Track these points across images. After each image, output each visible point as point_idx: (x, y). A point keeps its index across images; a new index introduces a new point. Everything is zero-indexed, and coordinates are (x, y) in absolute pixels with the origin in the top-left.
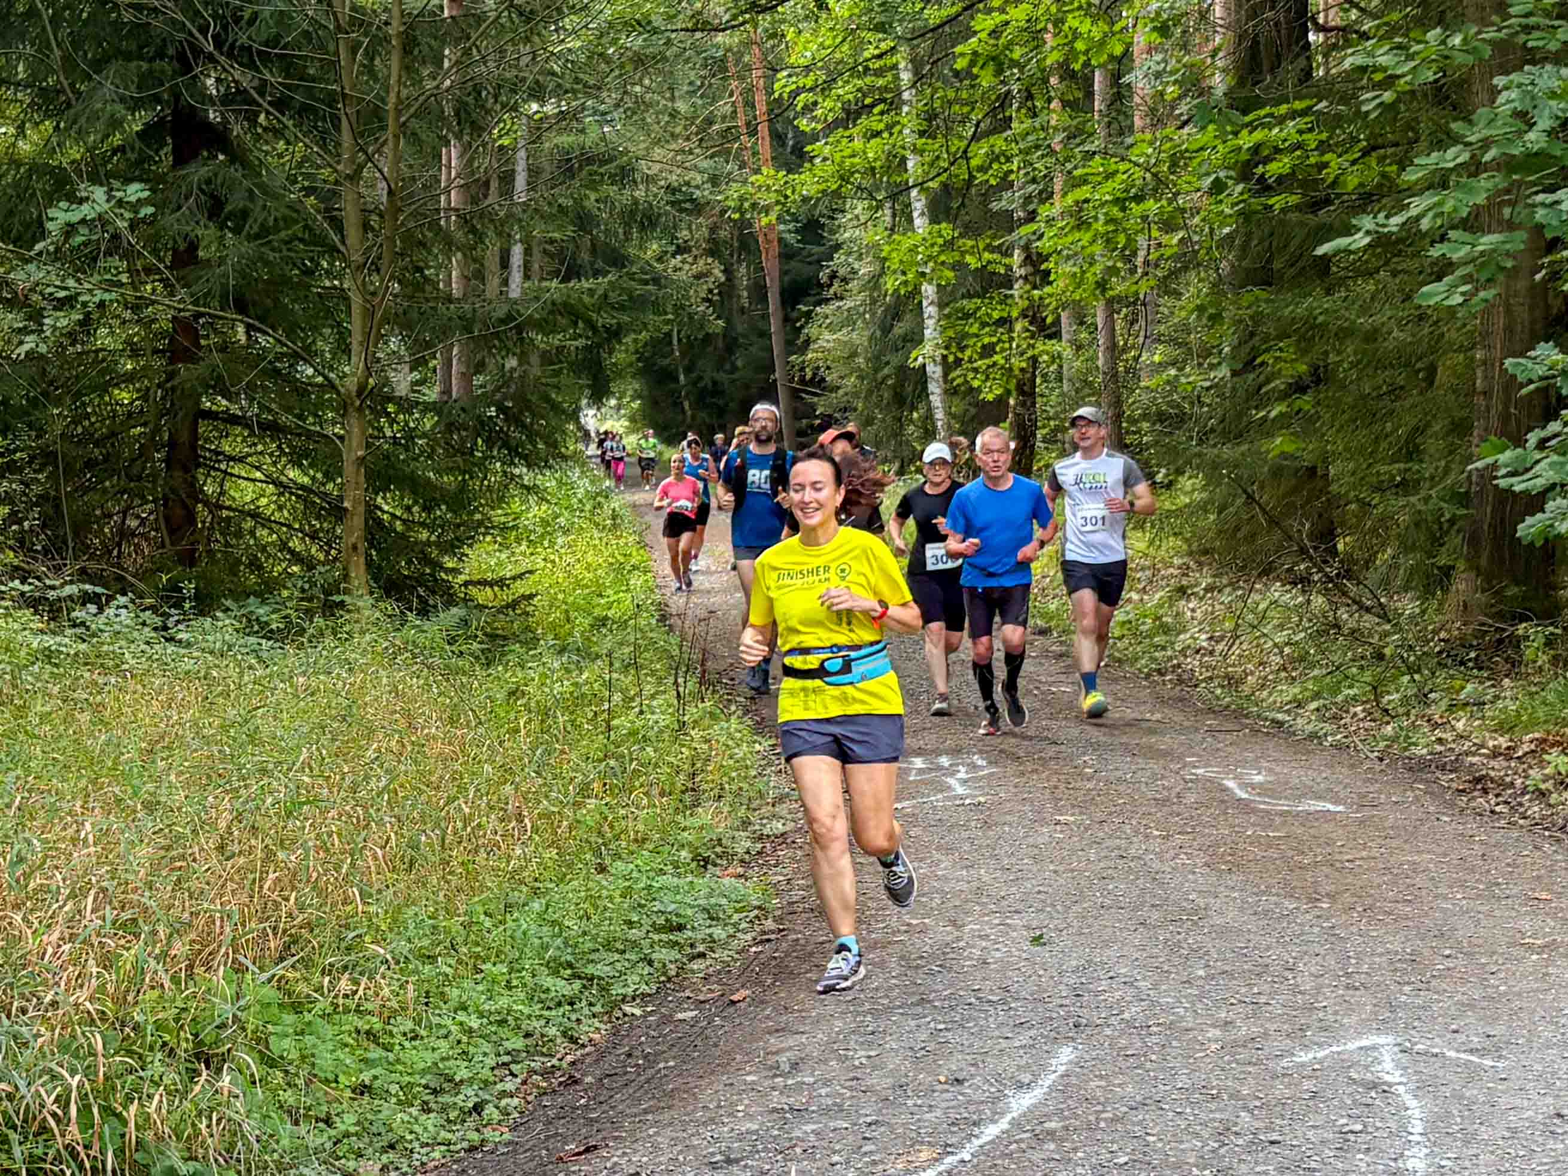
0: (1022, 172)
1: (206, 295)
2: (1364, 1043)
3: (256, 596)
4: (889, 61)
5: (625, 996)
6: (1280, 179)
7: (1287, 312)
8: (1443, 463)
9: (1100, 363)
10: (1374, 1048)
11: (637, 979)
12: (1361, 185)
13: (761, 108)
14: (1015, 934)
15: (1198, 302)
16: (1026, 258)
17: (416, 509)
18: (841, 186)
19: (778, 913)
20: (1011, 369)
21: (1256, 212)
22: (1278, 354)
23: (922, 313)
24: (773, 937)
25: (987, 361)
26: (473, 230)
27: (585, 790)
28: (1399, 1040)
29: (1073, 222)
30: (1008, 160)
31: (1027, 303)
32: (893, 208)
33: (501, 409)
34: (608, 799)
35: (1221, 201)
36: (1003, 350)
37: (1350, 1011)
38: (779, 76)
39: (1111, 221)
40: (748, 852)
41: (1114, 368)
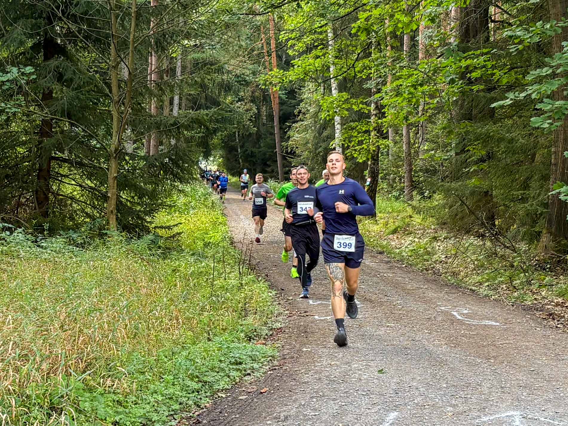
0: (375, 74)
1: (55, 112)
2: (508, 414)
3: (73, 229)
4: (324, 29)
5: (219, 389)
6: (476, 79)
7: (478, 131)
8: (538, 191)
9: (404, 148)
10: (512, 416)
11: (224, 383)
12: (508, 82)
13: (273, 46)
14: (372, 369)
15: (444, 126)
16: (376, 107)
17: (136, 198)
18: (305, 77)
19: (278, 359)
20: (369, 150)
21: (468, 92)
22: (474, 147)
23: (335, 127)
24: (277, 368)
25: (360, 147)
26: (161, 89)
27: (203, 309)
28: (522, 413)
29: (395, 93)
30: (370, 69)
31: (376, 125)
32: (324, 86)
33: (170, 159)
34: (212, 313)
35: (453, 87)
36: (366, 143)
37: (503, 401)
38: (281, 33)
39: (410, 93)
40: (267, 335)
41: (409, 151)
